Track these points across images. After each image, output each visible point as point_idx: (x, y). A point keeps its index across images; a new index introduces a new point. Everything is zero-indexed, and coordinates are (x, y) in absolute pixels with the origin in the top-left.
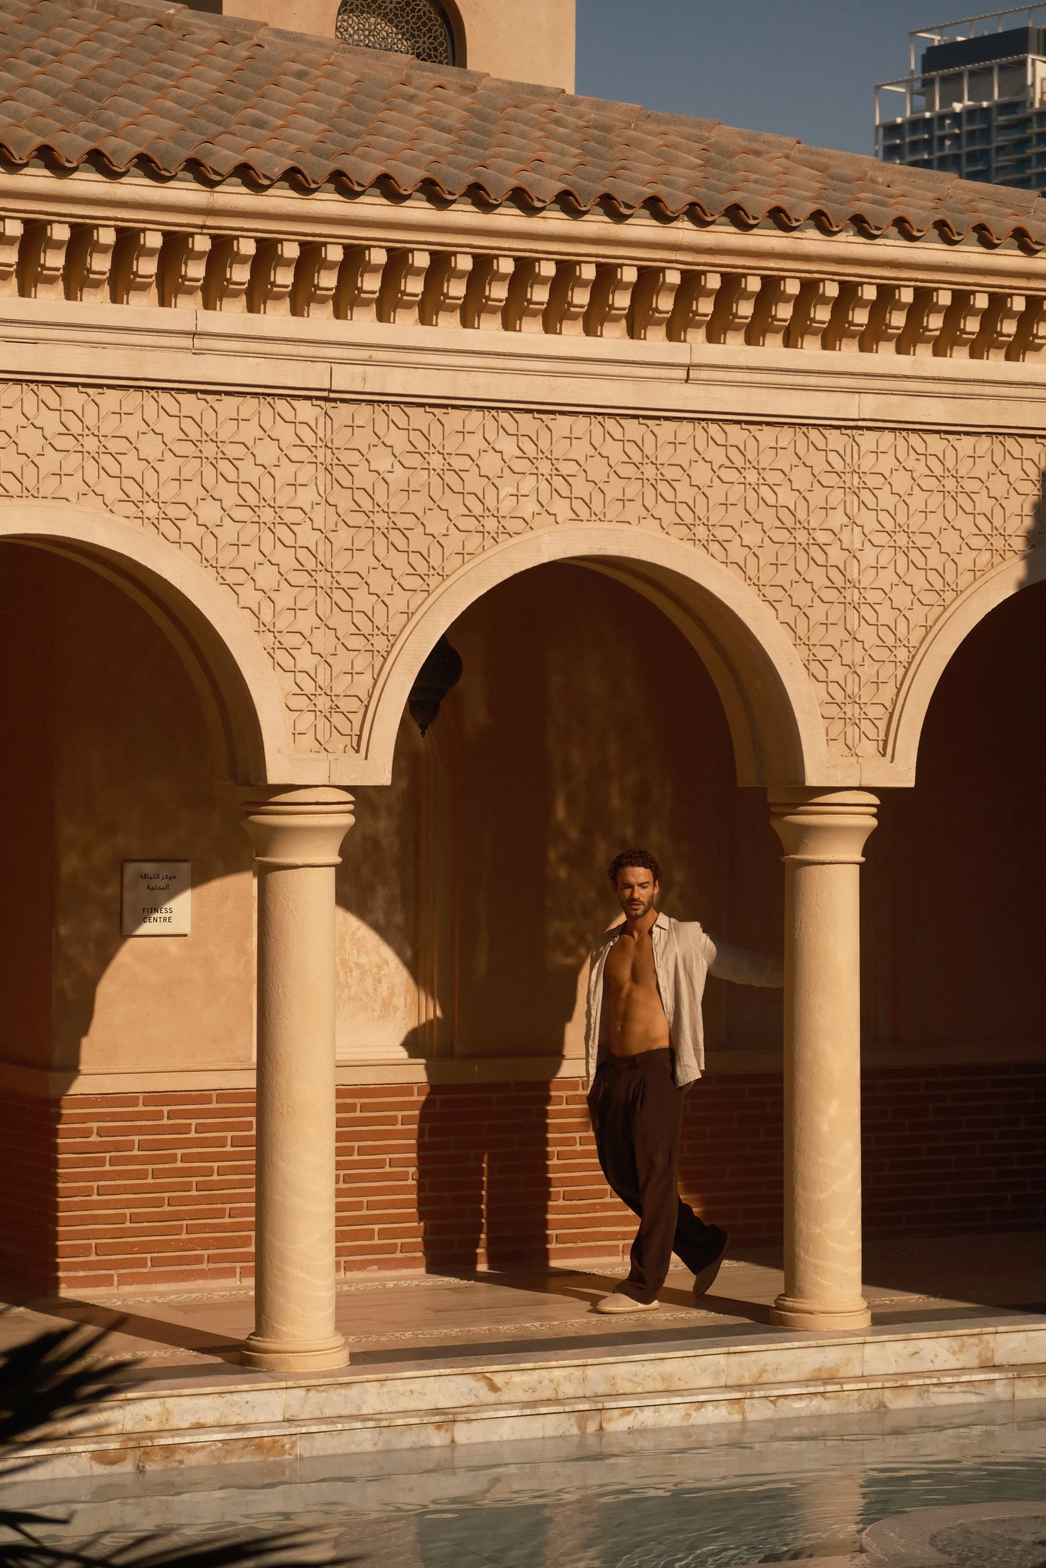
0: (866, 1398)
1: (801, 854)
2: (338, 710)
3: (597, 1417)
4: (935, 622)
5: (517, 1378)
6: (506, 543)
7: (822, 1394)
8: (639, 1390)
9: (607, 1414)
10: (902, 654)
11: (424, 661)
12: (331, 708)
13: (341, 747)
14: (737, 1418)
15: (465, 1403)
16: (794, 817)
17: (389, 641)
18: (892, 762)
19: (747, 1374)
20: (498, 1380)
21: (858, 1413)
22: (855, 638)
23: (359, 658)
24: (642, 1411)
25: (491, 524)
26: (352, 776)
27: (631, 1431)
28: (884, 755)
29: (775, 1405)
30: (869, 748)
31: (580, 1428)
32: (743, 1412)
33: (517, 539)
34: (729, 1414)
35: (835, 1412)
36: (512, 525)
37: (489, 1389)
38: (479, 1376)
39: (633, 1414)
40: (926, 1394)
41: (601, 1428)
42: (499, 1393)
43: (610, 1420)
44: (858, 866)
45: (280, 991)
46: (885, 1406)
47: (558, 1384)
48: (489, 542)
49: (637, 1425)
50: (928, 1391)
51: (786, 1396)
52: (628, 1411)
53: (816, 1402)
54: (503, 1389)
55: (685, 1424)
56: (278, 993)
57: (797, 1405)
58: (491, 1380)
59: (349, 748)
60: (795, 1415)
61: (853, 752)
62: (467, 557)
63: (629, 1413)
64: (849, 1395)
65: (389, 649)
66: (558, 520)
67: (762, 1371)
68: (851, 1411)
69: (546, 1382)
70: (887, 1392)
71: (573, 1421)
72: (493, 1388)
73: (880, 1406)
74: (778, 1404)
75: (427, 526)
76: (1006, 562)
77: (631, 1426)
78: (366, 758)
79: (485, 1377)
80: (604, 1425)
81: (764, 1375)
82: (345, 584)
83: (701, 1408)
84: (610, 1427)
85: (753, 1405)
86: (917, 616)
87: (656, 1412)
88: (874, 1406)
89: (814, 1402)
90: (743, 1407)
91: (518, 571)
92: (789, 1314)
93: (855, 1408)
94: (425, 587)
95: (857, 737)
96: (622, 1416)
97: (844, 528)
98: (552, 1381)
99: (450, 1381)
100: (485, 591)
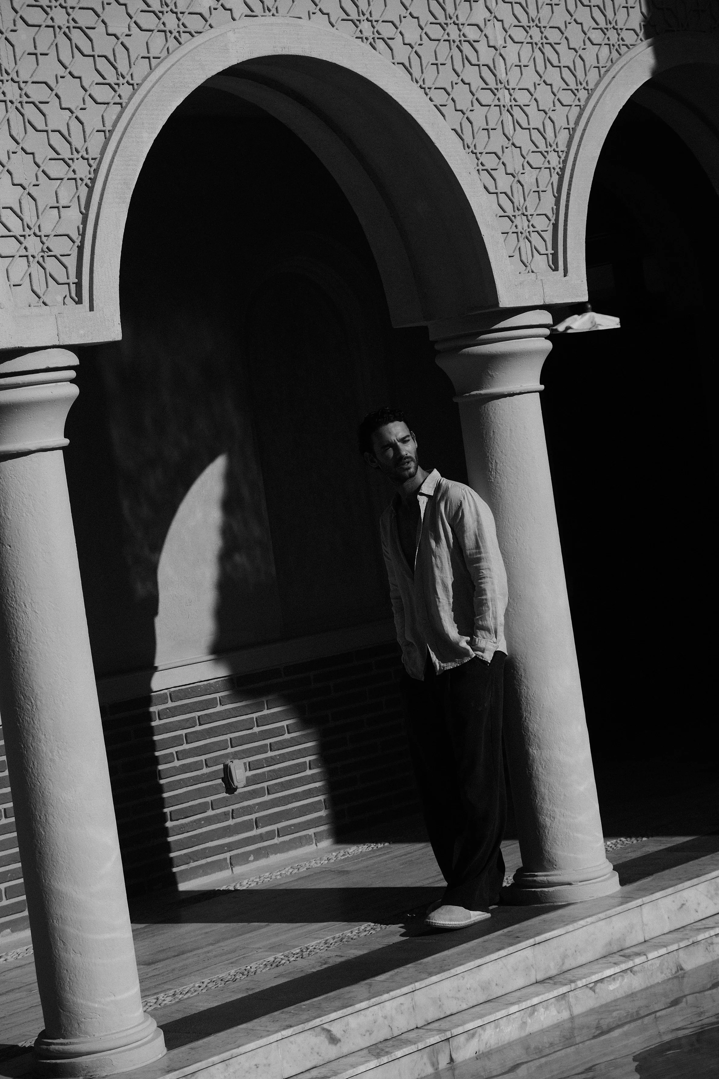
0: (666, 964)
1: (486, 388)
2: (50, 253)
3: (445, 1047)
4: (577, 123)
5: (353, 1022)
6: (190, 44)
7: (631, 969)
8: (464, 1006)
9: (454, 1042)
10: (554, 160)
11: (133, 187)
12: (43, 251)
13: (60, 299)
14: (565, 1015)
15: (309, 1066)
16: (476, 347)
17: (90, 166)
18: (565, 276)
19: (552, 965)
20: (336, 1029)
21: (664, 982)
22: (513, 144)
23: (62, 188)
24: (485, 1031)
25: (171, 22)
26: (82, 332)
27: (479, 1056)
28: (556, 269)
29: (594, 991)
30: (541, 263)
31: (433, 1065)
32: (570, 1008)
33: (199, 39)
34: (559, 1013)
35: (644, 986)
36: (194, 23)
37: (330, 1043)
38: (318, 1029)
39: (477, 1035)
40: (711, 946)
41: (452, 1060)
42: (339, 1045)
43: (458, 1048)
44: (538, 393)
45: (29, 610)
46: (682, 969)
47: (392, 1019)
48: (172, 43)
49: (482, 1048)
50: (712, 944)
51: (601, 980)
52: (471, 1034)
53: (628, 977)
54: (342, 1040)
55: (523, 1034)
56: (25, 613)
57: (612, 986)
58: (329, 1031)
59: (68, 299)
60: (613, 998)
61: (529, 268)
62: (154, 62)
63: (473, 1035)
64: (652, 965)
65: (92, 176)
66: (235, 16)
67: (564, 957)
68: (656, 981)
69: (380, 1020)
70: (681, 953)
71: (425, 1059)
72: (333, 1040)
73: (678, 971)
74: (597, 990)
75: (108, 24)
76: (623, 58)
77: (477, 1050)
78: (91, 308)
79: (324, 1029)
80: (454, 1056)
81: (566, 961)
82: (35, 98)
83: (533, 1013)
84: (459, 1057)
85: (576, 997)
86: (560, 116)
87: (496, 1027)
88: (674, 971)
89: (625, 980)
90: (569, 1002)
91: (210, 76)
92: (546, 889)
93: (659, 978)
94: (117, 100)
95: (529, 252)
96: (468, 1040)
97: (488, 23)
98: (385, 1018)
99: (291, 1042)
100: (182, 100)
